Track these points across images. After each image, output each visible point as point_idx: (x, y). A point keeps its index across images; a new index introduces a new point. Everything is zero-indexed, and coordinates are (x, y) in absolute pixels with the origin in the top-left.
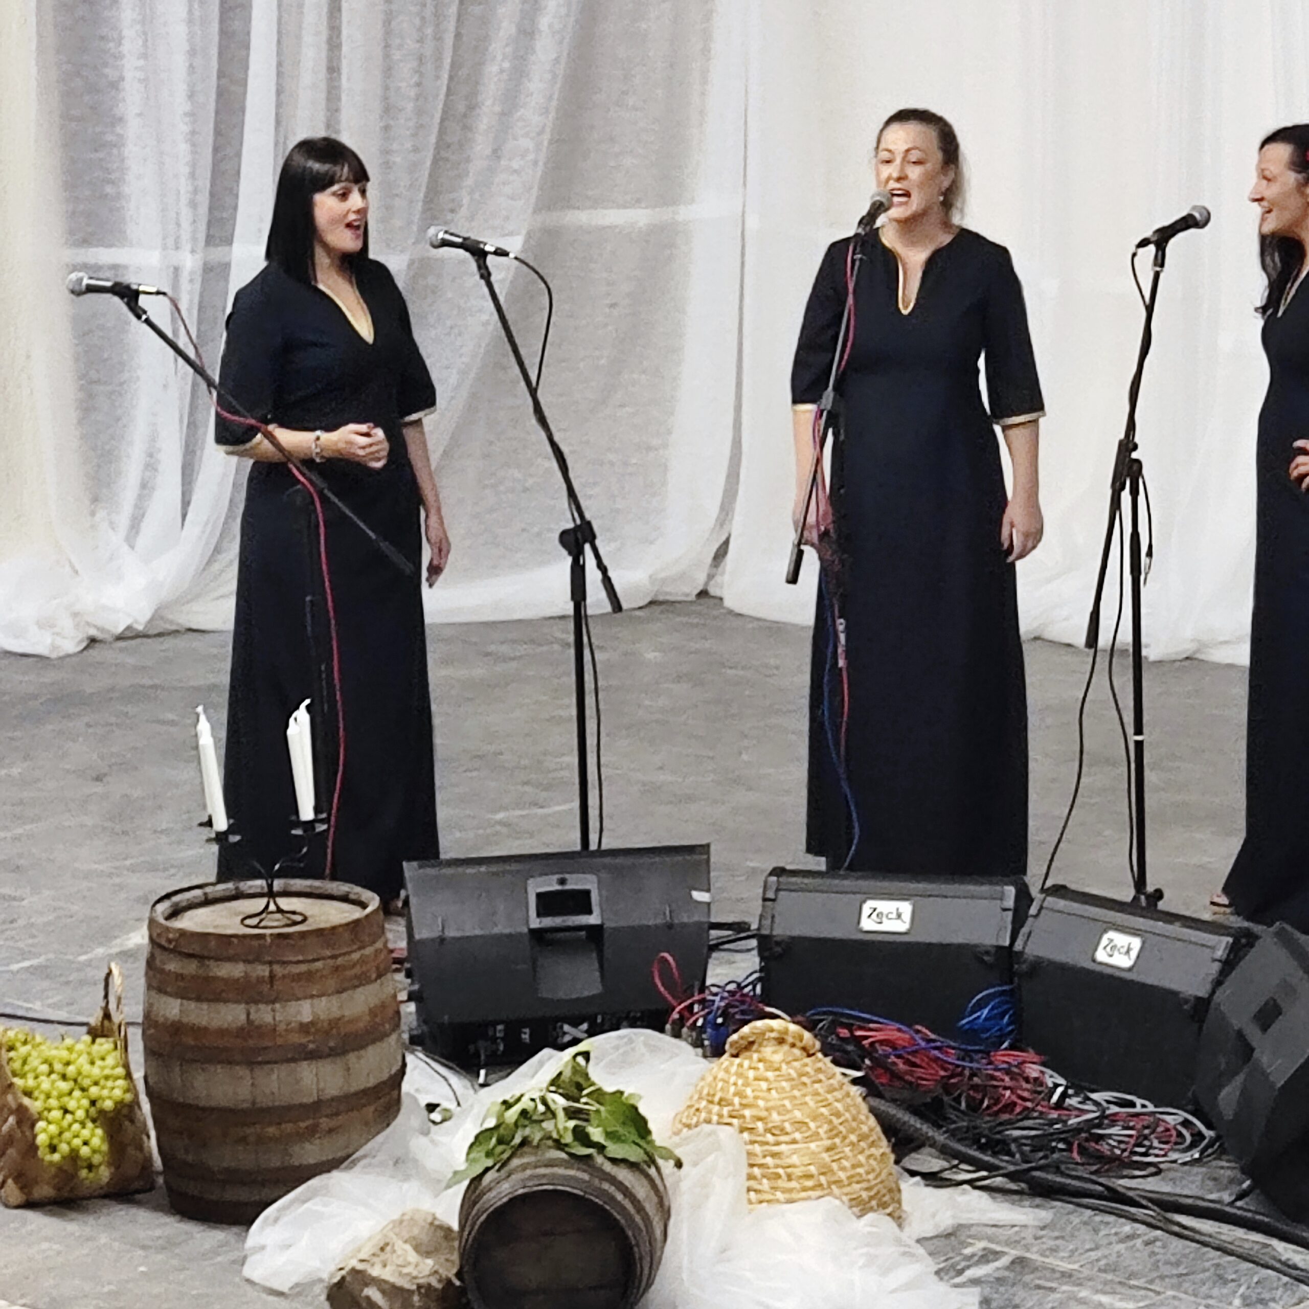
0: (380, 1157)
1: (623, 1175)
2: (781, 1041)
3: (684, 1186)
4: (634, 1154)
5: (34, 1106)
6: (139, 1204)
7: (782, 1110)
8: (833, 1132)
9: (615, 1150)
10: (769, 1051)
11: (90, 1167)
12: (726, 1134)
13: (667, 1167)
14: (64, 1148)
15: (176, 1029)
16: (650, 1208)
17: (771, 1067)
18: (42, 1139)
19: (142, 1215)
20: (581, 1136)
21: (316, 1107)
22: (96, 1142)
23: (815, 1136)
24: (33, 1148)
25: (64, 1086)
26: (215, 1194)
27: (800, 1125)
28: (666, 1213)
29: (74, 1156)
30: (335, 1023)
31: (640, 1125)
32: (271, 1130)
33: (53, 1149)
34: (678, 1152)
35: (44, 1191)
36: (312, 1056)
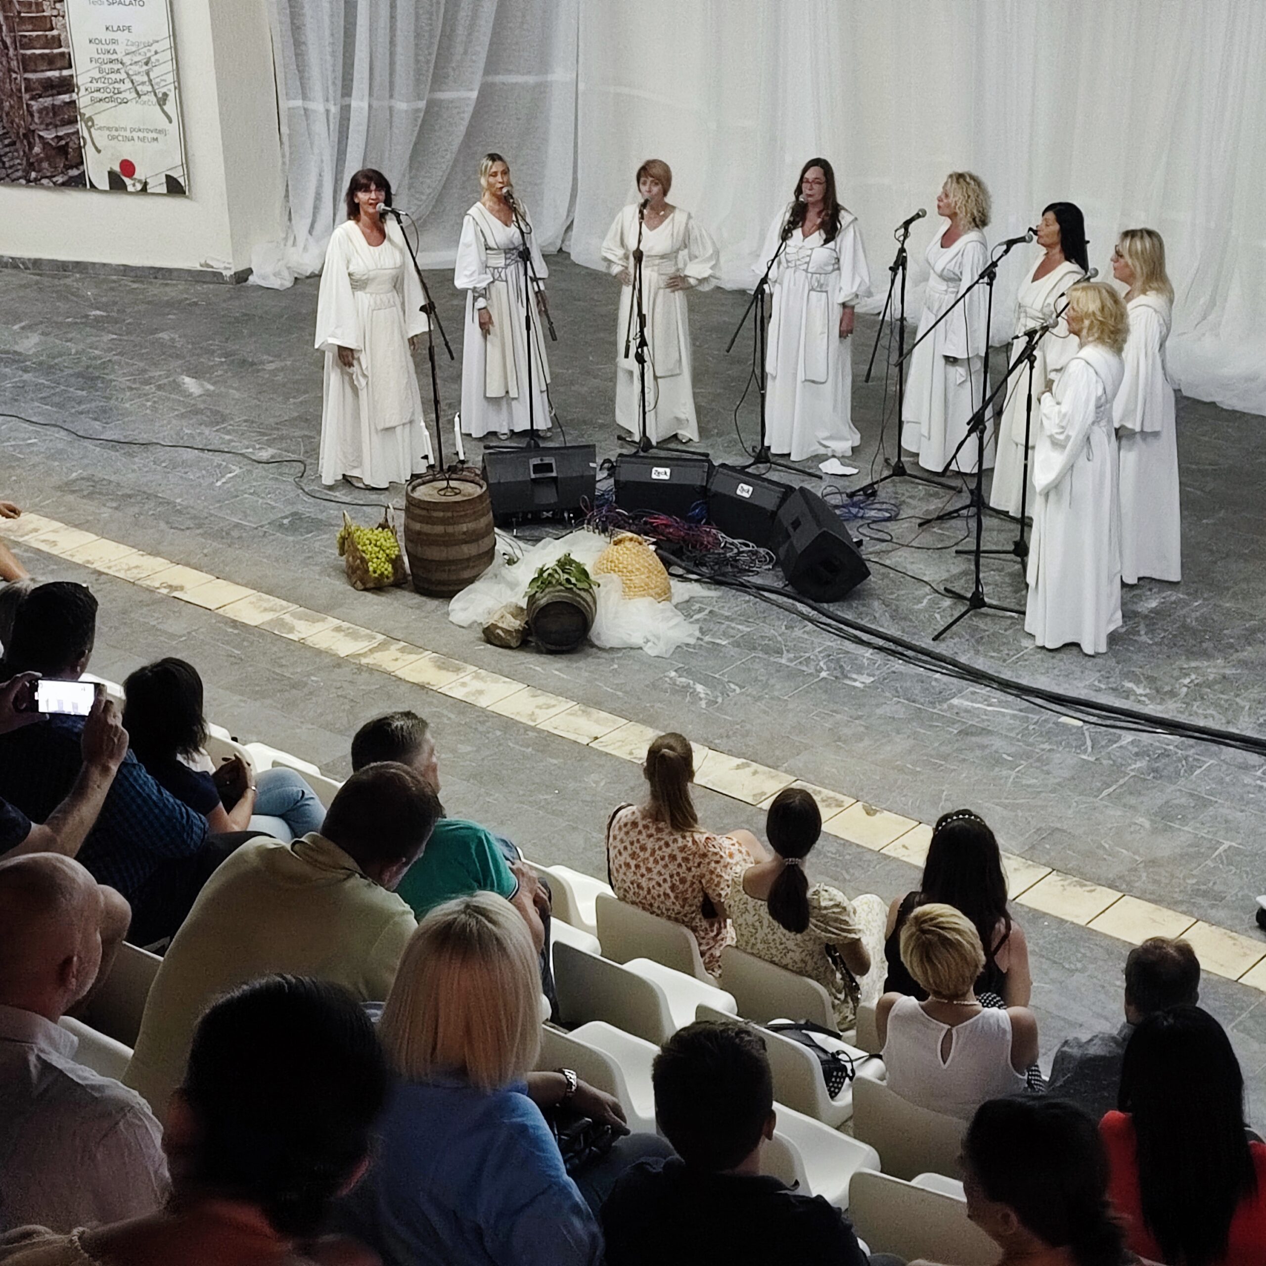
0: (490, 575)
1: (583, 594)
2: (631, 540)
3: (602, 594)
4: (585, 585)
5: (367, 557)
6: (403, 589)
7: (633, 565)
8: (650, 571)
9: (579, 585)
10: (627, 544)
11: (388, 577)
12: (615, 576)
13: (595, 588)
14: (379, 572)
15: (419, 533)
16: (591, 604)
17: (627, 549)
18: (371, 569)
19: (407, 594)
20: (568, 581)
21: (468, 560)
22: (390, 569)
23: (643, 573)
24: (367, 571)
25: (377, 549)
26: (433, 588)
27: (638, 569)
28: (595, 603)
29: (382, 573)
30: (474, 531)
31: (585, 573)
32: (453, 568)
33: (375, 572)
34: (599, 581)
35: (370, 585)
36: (466, 542)
